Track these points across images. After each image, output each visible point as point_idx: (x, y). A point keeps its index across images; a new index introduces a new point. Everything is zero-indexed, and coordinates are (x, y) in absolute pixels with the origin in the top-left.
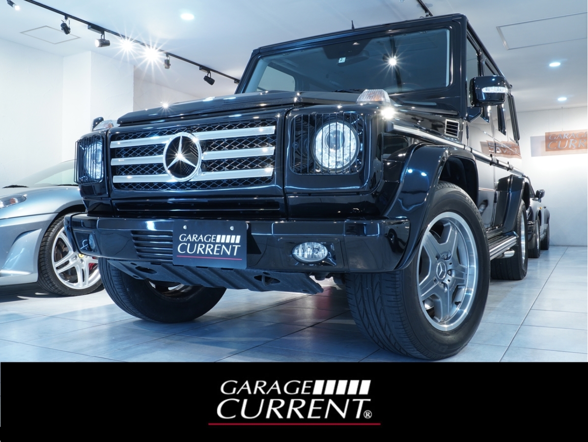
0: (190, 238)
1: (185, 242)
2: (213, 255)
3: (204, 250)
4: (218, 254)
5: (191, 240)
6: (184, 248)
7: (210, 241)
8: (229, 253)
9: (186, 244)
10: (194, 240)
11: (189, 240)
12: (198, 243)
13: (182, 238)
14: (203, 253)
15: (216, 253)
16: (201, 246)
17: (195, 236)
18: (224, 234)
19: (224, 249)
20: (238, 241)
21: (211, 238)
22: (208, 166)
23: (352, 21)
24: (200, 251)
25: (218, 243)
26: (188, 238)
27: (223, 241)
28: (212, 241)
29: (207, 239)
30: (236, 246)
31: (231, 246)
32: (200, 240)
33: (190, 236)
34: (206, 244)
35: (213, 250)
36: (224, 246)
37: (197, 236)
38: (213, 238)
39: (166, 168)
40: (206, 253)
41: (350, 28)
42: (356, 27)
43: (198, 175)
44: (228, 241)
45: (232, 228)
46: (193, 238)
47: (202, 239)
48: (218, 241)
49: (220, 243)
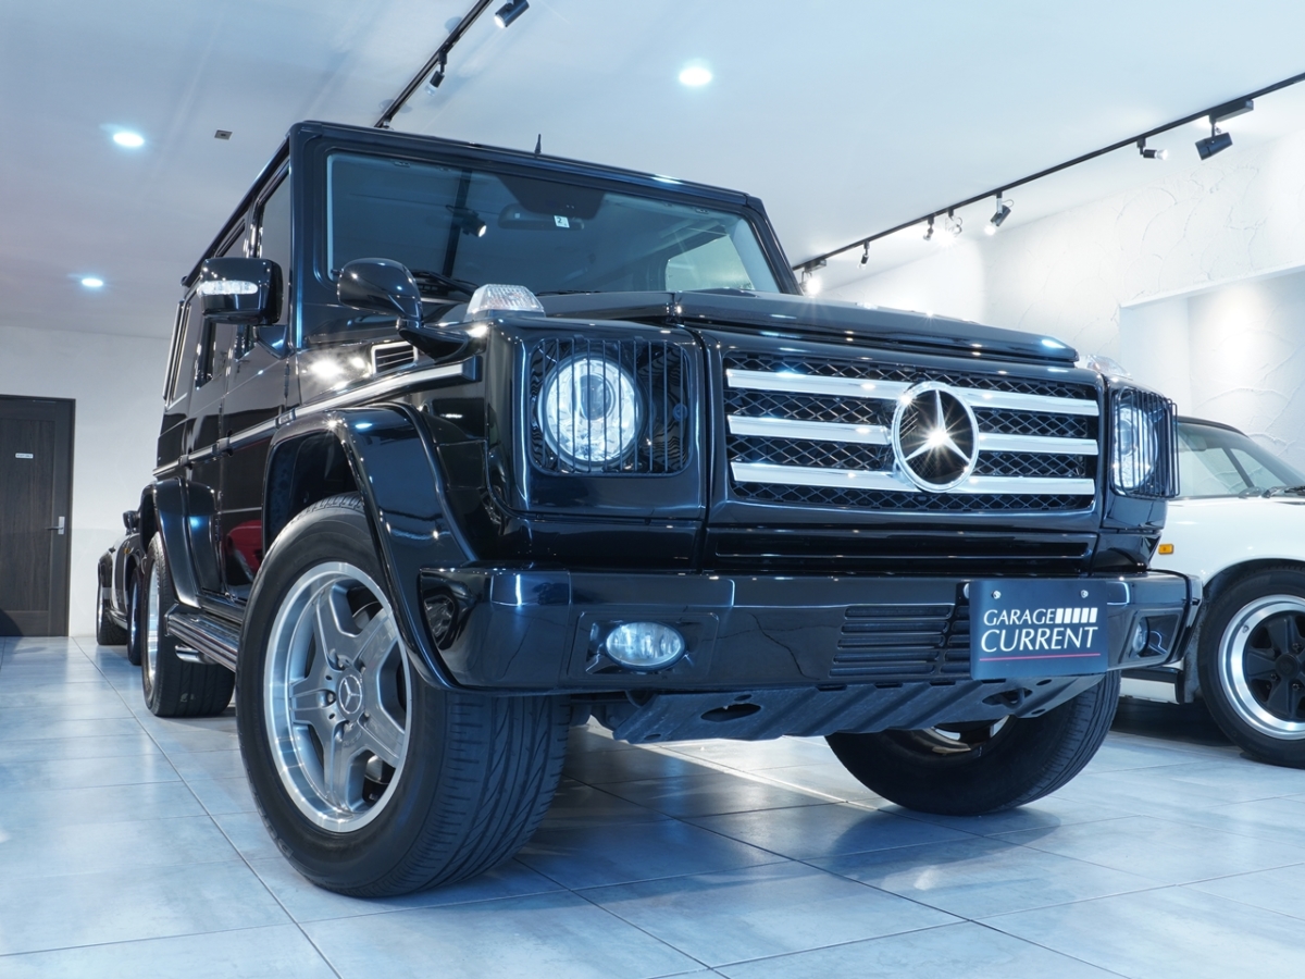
0: (1006, 618)
1: (995, 627)
2: (1051, 652)
3: (1033, 641)
4: (1059, 647)
5: (1007, 623)
6: (993, 641)
7: (1042, 622)
8: (1078, 644)
9: (998, 632)
10: (1014, 621)
11: (1003, 621)
12: (1021, 628)
13: (990, 620)
14: (1031, 648)
15: (1056, 645)
16: (1028, 634)
17: (1015, 614)
18: (1069, 607)
19: (1069, 636)
20: (1093, 619)
21: (1045, 614)
23: (540, 136)
24: (1025, 644)
25: (1059, 626)
27: (1067, 621)
28: (1048, 622)
29: (1039, 618)
30: (1091, 629)
31: (1081, 630)
32: (1026, 621)
33: (1004, 613)
34: (1035, 628)
35: (1049, 641)
36: (1069, 632)
37: (1019, 612)
38: (1049, 616)
39: (901, 460)
40: (1037, 648)
44: (1076, 621)
45: (1085, 594)
46: (1012, 616)
47: (1029, 618)
48: (1058, 620)
49: (1063, 625)
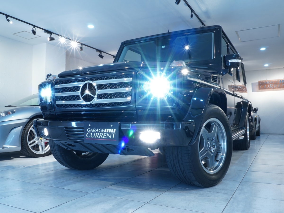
0: (92, 130)
1: (90, 132)
2: (103, 138)
4: (105, 138)
5: (92, 131)
6: (89, 135)
7: (101, 132)
8: (110, 137)
9: (90, 133)
10: (94, 131)
11: (91, 131)
12: (96, 133)
13: (88, 130)
14: (98, 137)
16: (97, 134)
17: (94, 129)
18: (108, 129)
20: (114, 132)
21: (102, 130)
22: (100, 96)
23: (168, 29)
25: (105, 133)
26: (91, 130)
27: (107, 132)
28: (102, 132)
29: (100, 131)
30: (114, 134)
31: (111, 134)
32: (97, 131)
33: (92, 129)
34: (99, 133)
35: (103, 136)
36: (108, 134)
37: (95, 129)
38: (103, 130)
39: (81, 98)
40: (100, 137)
41: (167, 32)
42: (170, 31)
43: (96, 101)
44: (110, 132)
45: (112, 126)
46: (94, 130)
47: (98, 130)
48: (105, 131)
